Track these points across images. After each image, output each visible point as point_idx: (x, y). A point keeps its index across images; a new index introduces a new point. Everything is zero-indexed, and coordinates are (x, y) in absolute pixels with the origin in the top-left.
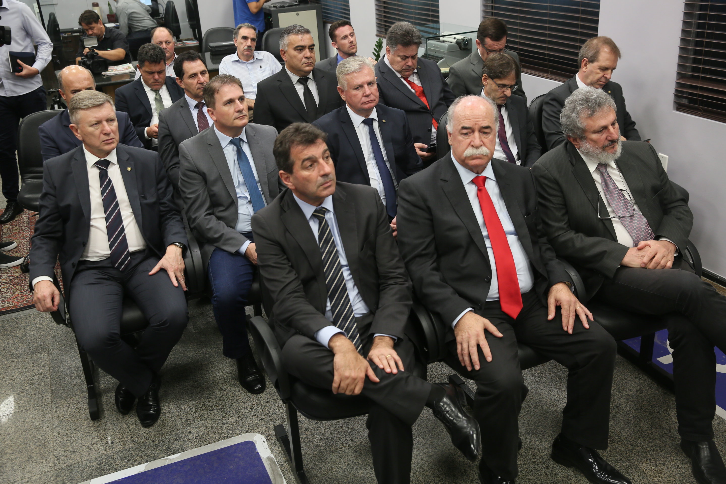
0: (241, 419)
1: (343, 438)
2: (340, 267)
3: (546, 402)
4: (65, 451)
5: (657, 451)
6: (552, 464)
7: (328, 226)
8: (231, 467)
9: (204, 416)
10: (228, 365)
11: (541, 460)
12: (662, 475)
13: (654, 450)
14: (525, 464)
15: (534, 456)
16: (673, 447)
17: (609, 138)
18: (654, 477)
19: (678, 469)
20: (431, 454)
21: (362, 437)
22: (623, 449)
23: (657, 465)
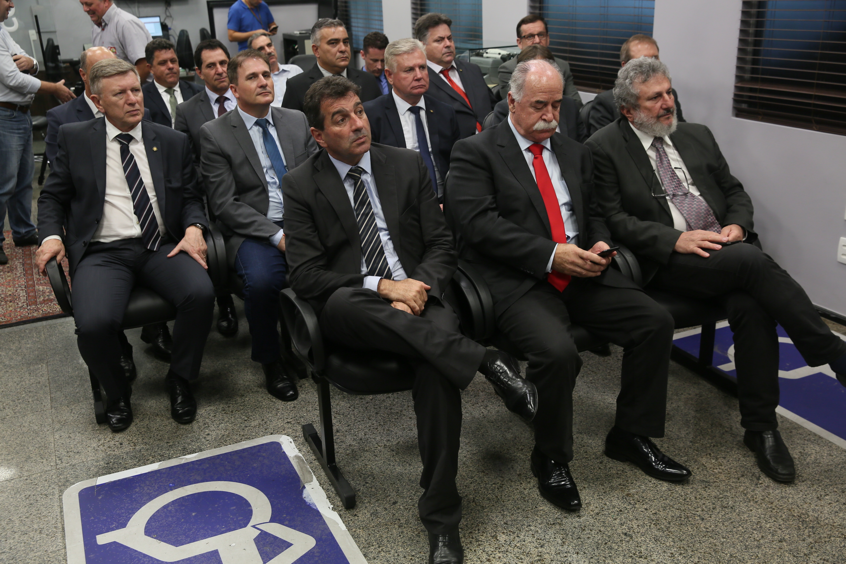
0: (265, 422)
1: (378, 438)
2: (377, 230)
3: (600, 405)
4: (68, 452)
5: (717, 446)
6: (606, 459)
7: (364, 187)
8: (255, 465)
9: (223, 420)
10: (249, 374)
11: (594, 456)
12: (723, 467)
13: (714, 446)
14: (577, 460)
15: (586, 452)
16: (735, 443)
17: (664, 106)
18: (714, 469)
19: (740, 462)
20: (475, 452)
21: (399, 437)
22: (681, 445)
23: (717, 459)
